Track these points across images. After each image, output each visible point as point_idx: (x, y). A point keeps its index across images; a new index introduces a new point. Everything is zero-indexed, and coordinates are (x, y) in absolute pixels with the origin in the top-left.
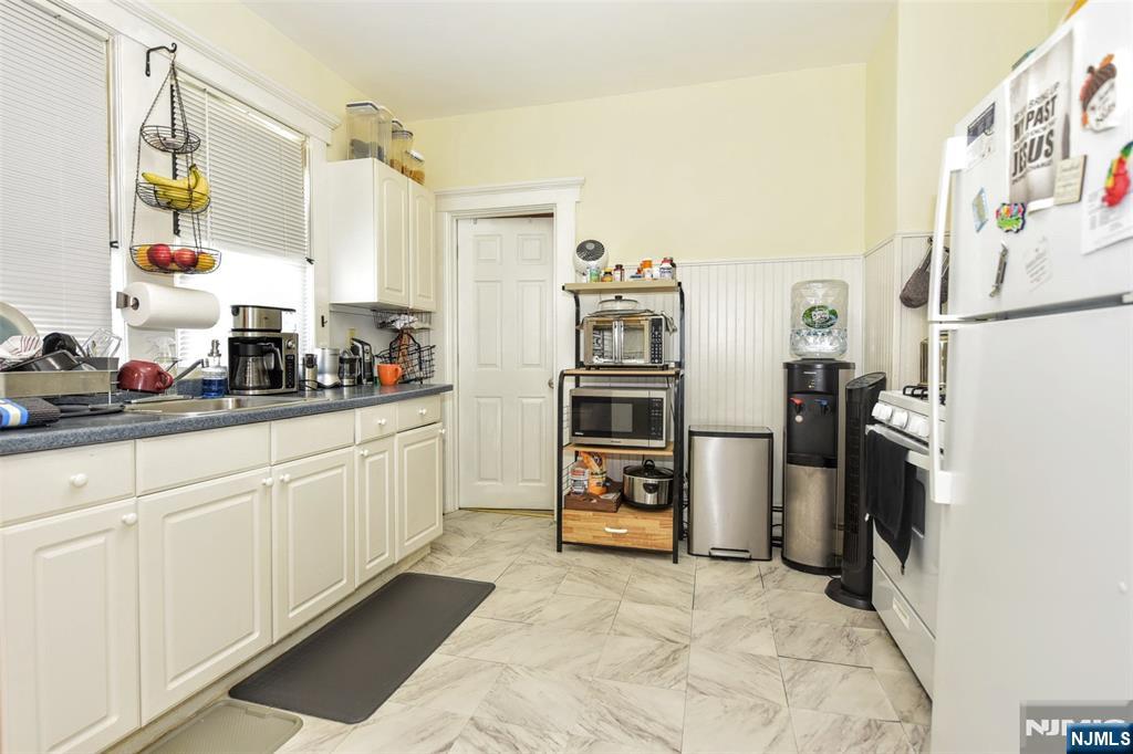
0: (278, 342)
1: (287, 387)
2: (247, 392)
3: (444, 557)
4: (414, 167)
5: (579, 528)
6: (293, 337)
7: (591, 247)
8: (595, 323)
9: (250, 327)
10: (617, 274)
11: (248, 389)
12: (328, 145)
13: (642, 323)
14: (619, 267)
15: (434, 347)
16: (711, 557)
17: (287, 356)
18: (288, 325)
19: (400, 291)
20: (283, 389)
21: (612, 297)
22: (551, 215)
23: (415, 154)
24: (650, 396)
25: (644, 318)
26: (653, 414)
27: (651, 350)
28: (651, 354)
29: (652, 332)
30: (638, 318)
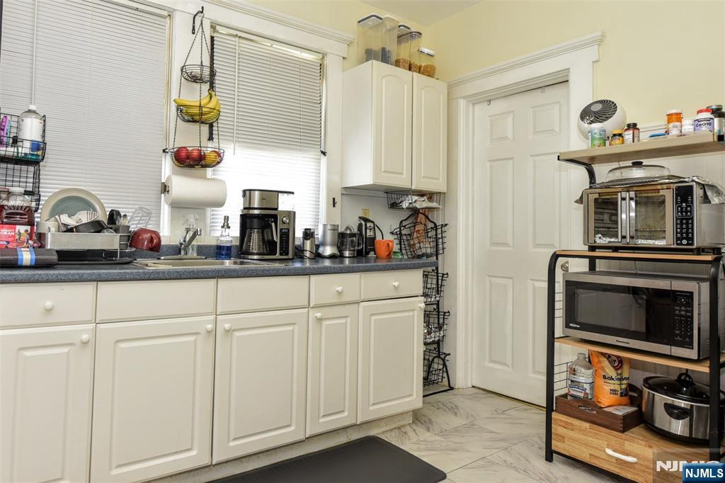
0: (275, 217)
1: (281, 254)
2: (250, 257)
3: (420, 430)
4: (424, 63)
5: (572, 439)
6: (291, 215)
7: (598, 107)
8: (597, 196)
9: (256, 206)
10: (628, 135)
11: (253, 254)
12: (344, 58)
13: (662, 193)
14: (633, 127)
15: (446, 225)
17: (281, 230)
18: (284, 204)
19: (402, 174)
20: (277, 256)
21: (629, 163)
22: (568, 81)
23: (426, 51)
24: (673, 289)
25: (665, 186)
26: (677, 312)
27: (677, 228)
28: (677, 233)
29: (677, 204)
30: (659, 187)
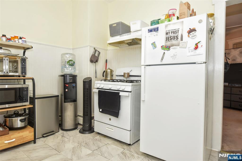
16: (43, 137)
24: (23, 87)
25: (18, 58)
26: (24, 93)
27: (22, 70)
28: (22, 71)
29: (22, 63)
30: (16, 57)
